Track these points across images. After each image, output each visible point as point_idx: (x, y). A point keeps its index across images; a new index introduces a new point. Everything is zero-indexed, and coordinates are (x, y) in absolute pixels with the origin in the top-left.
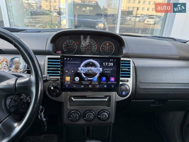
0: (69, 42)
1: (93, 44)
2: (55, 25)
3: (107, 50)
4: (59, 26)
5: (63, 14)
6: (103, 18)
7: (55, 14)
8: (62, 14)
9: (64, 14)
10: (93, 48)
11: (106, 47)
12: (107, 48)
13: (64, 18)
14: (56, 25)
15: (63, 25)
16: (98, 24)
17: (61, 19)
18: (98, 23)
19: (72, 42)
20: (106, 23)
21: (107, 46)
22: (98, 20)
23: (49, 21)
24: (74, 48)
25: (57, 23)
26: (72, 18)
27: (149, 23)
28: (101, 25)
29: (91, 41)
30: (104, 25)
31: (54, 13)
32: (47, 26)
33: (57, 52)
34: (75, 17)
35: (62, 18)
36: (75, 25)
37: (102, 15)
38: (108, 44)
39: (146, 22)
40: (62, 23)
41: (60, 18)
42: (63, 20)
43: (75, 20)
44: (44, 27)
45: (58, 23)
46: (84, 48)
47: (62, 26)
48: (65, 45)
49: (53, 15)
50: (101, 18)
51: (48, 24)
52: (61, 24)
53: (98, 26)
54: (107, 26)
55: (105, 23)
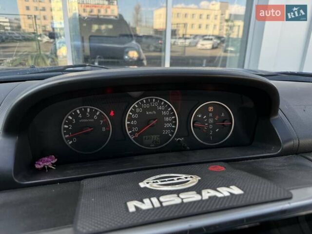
0: (84, 113)
1: (164, 113)
2: (46, 59)
3: (211, 127)
4: (53, 61)
5: (61, 36)
6: (134, 42)
7: (46, 39)
8: (58, 38)
9: (63, 37)
10: (167, 125)
11: (208, 118)
12: (211, 121)
13: (61, 44)
14: (48, 57)
15: (61, 57)
16: (127, 52)
17: (56, 47)
18: (127, 50)
19: (93, 113)
20: (141, 51)
21: (211, 115)
22: (126, 45)
23: (35, 52)
24: (104, 129)
25: (48, 53)
26: (79, 43)
27: (204, 47)
28: (134, 54)
29: (160, 104)
30: (139, 53)
31: (44, 37)
32: (27, 60)
33: (37, 166)
34: (83, 41)
35: (58, 45)
36: (84, 55)
37: (131, 36)
38: (211, 109)
39: (199, 46)
40: (58, 53)
41: (55, 44)
42: (60, 48)
43: (83, 47)
44: (22, 62)
45: (51, 53)
46: (135, 129)
47: (59, 59)
48: (70, 122)
49: (41, 41)
50: (131, 41)
51: (29, 56)
52: (56, 56)
53: (128, 56)
54: (143, 56)
55: (139, 49)
